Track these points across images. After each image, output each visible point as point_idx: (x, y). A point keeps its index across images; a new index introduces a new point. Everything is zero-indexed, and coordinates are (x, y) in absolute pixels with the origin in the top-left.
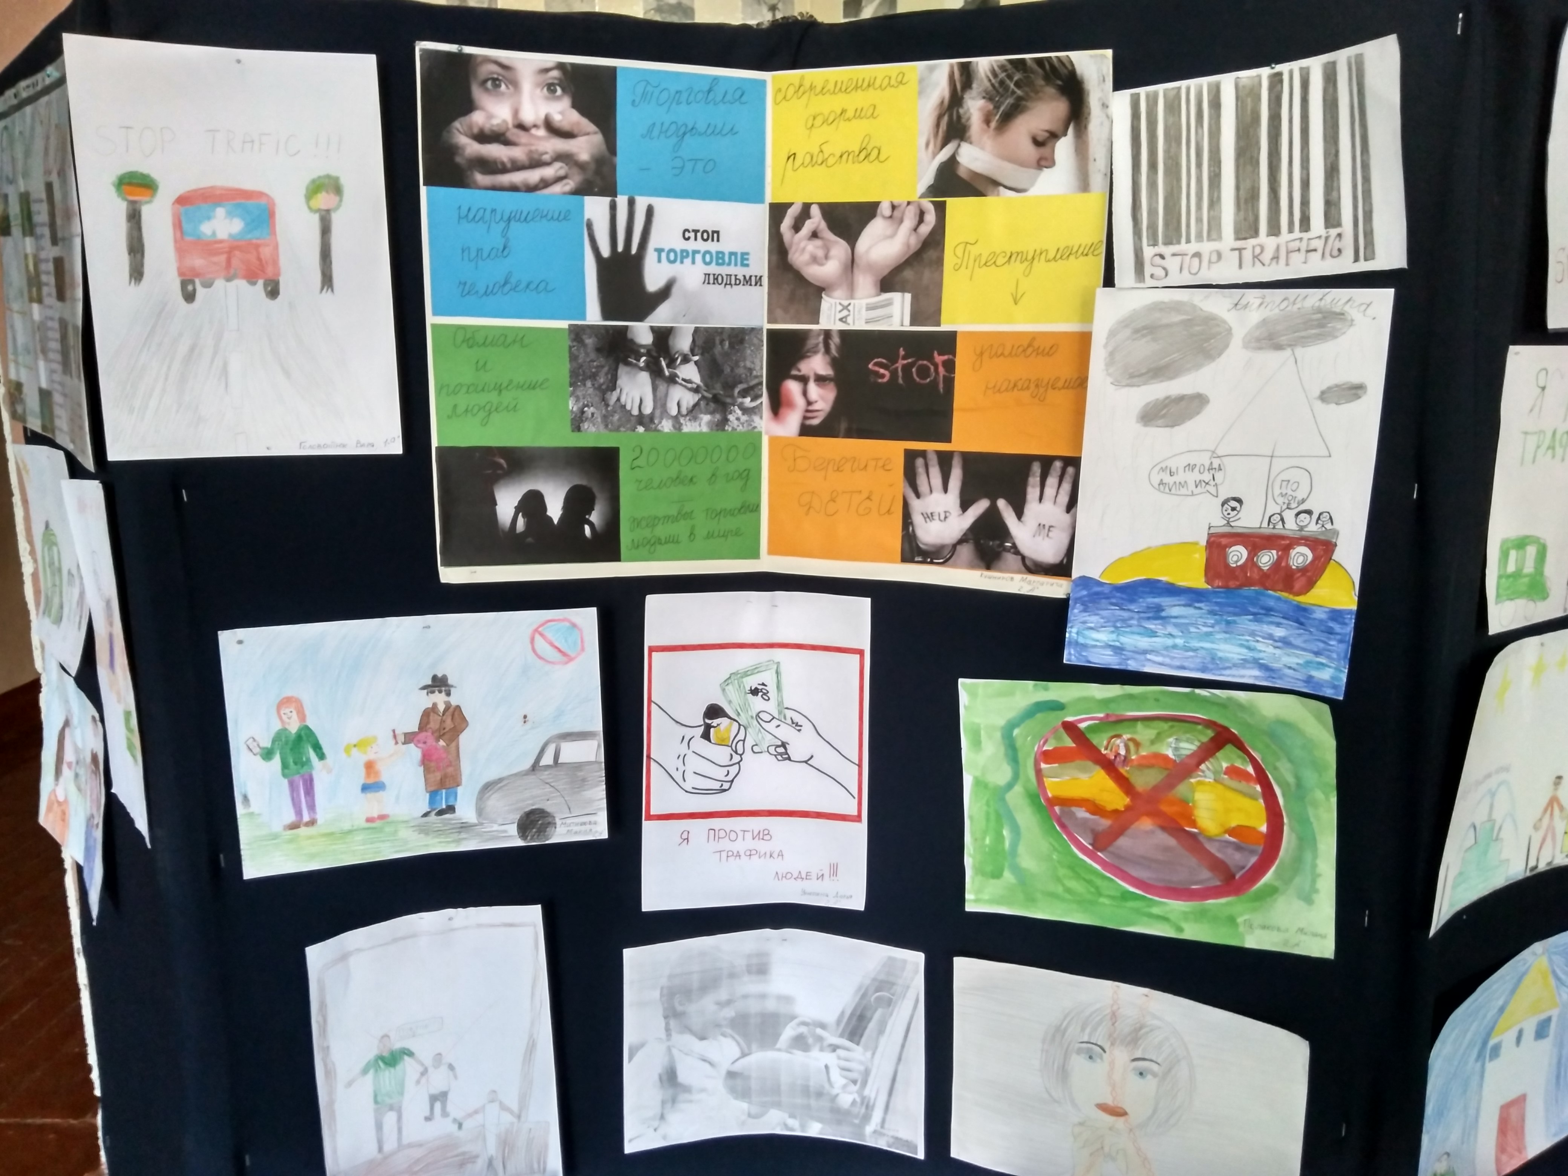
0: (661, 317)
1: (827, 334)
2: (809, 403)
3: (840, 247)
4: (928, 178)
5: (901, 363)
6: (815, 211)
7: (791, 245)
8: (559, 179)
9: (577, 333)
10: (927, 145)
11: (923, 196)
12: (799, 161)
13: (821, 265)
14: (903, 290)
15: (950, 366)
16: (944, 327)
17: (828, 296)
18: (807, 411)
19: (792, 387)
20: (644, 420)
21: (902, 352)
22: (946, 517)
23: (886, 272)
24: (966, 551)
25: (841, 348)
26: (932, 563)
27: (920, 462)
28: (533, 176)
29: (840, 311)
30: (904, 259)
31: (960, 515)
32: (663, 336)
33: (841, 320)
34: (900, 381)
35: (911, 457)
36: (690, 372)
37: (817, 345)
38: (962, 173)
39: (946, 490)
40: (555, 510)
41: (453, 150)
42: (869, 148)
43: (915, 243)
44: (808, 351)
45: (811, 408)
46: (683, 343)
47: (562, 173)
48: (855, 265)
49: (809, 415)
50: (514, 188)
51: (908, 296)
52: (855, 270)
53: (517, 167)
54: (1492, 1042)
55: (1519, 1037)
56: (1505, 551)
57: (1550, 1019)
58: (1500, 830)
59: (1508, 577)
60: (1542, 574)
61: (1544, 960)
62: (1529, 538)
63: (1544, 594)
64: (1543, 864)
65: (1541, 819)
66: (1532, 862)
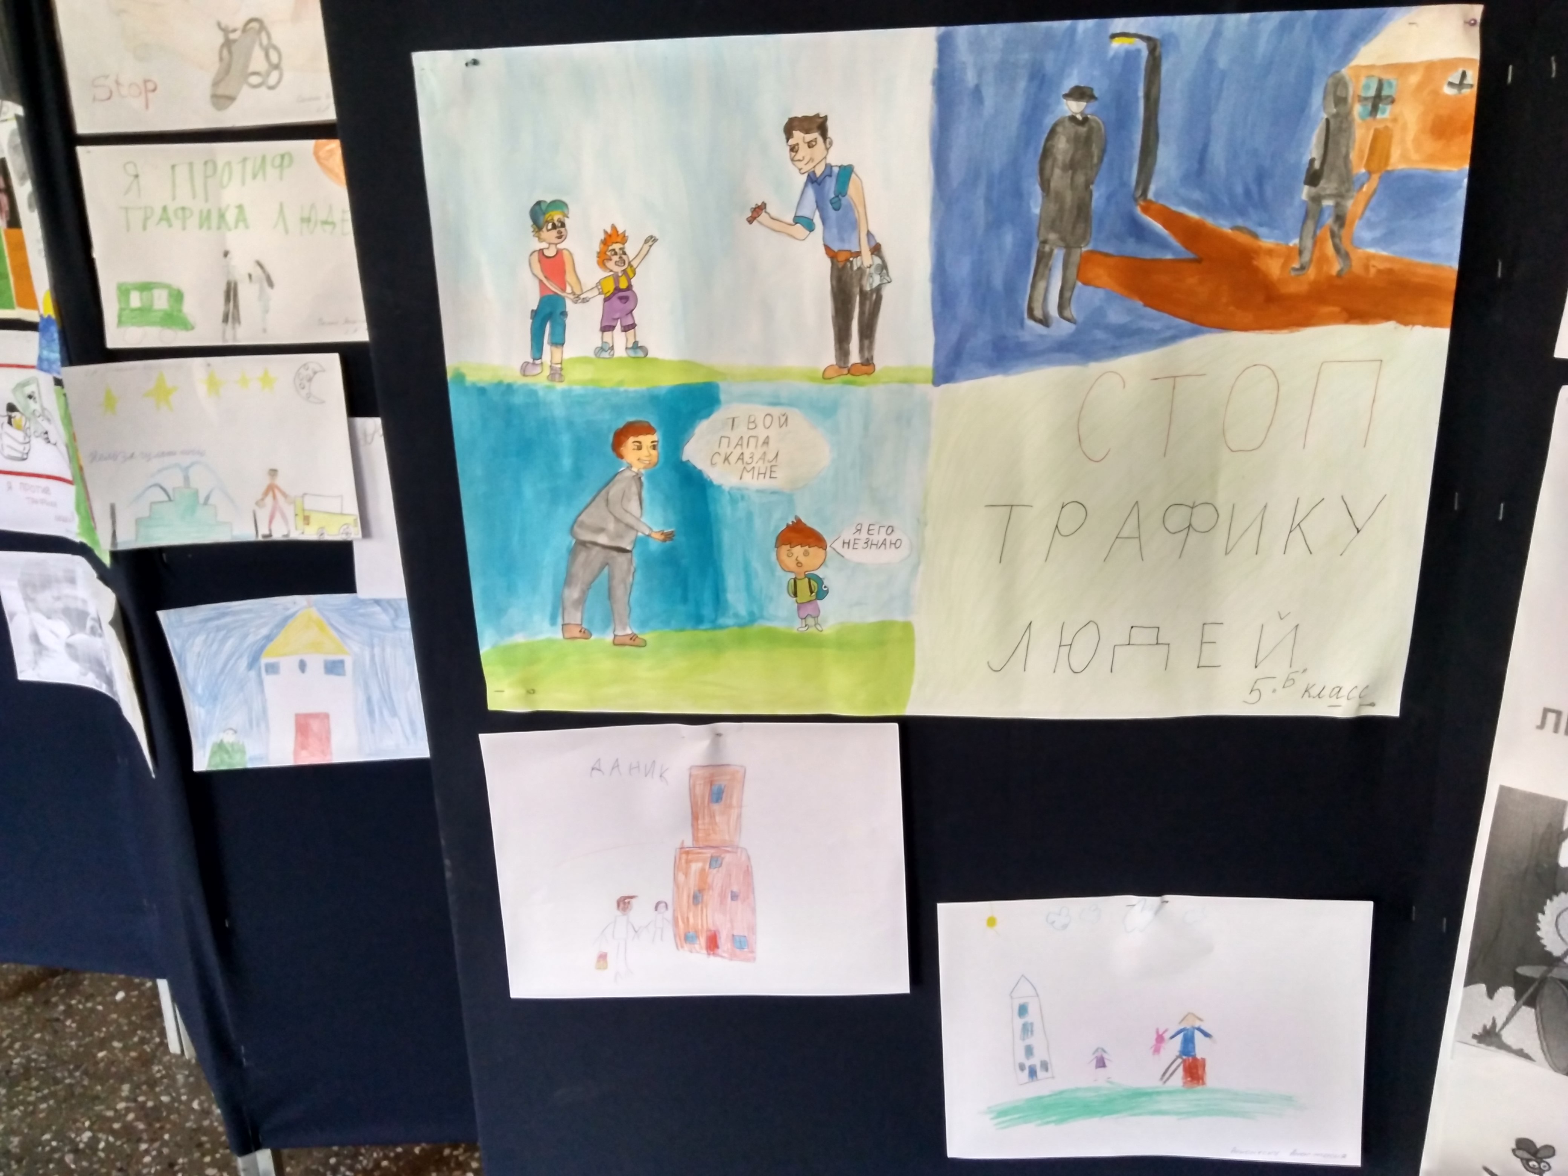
54: (264, 660)
55: (302, 666)
56: (124, 291)
57: (342, 662)
58: (207, 498)
59: (133, 310)
60: (180, 311)
61: (314, 613)
62: (155, 283)
63: (186, 326)
64: (278, 535)
65: (263, 499)
66: (263, 530)
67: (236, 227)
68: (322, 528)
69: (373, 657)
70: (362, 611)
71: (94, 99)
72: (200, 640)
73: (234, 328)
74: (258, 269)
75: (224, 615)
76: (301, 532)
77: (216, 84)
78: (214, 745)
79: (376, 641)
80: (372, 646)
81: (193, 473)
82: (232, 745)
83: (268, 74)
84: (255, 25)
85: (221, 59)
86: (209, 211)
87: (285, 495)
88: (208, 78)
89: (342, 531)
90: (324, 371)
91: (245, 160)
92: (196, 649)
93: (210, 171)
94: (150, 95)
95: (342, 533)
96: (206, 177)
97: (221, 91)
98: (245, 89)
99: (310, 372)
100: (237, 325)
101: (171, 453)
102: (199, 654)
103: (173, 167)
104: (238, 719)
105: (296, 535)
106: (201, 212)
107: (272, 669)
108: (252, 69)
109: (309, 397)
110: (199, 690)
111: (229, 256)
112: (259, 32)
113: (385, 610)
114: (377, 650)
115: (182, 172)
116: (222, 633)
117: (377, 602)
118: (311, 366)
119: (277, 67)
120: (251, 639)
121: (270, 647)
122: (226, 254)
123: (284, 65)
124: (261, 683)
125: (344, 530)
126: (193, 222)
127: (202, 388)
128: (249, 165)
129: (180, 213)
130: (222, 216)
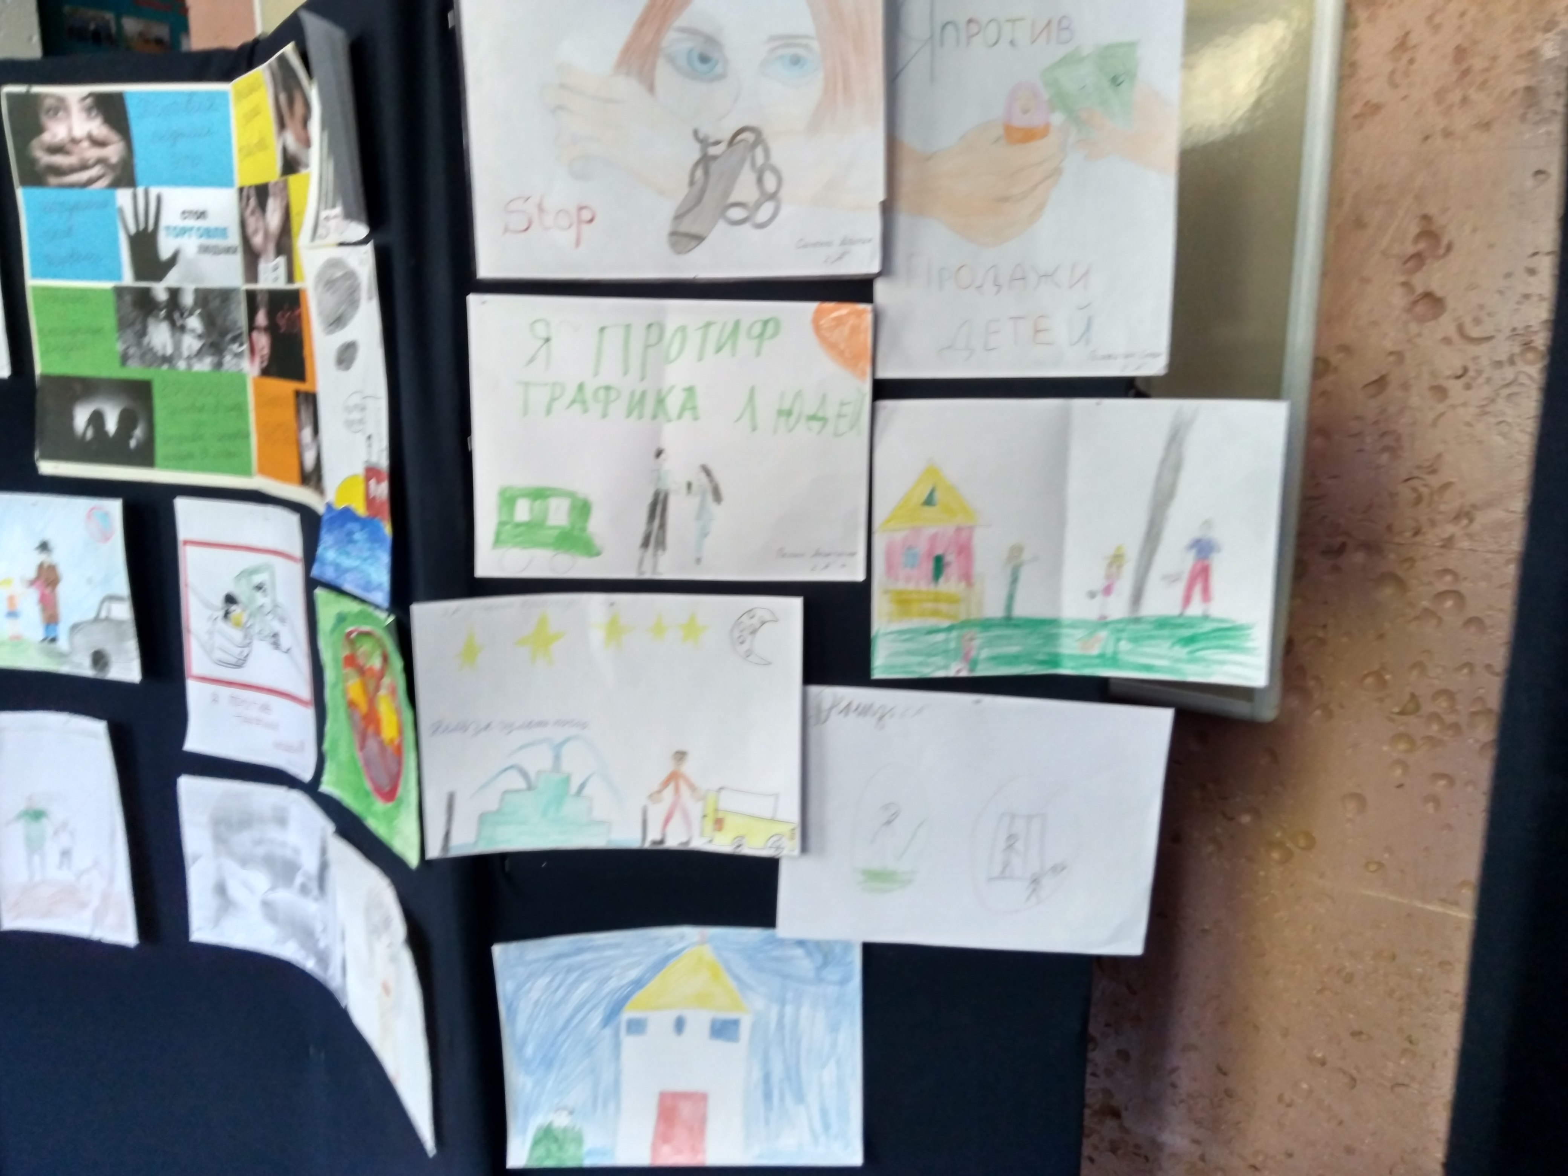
0: (172, 279)
2: (261, 349)
3: (262, 221)
4: (280, 160)
5: (286, 315)
6: (253, 192)
7: (246, 220)
8: (99, 178)
9: (120, 292)
10: (276, 133)
11: (280, 176)
13: (256, 236)
17: (261, 260)
19: (255, 335)
20: (168, 360)
27: (300, 400)
28: (84, 176)
30: (281, 229)
32: (174, 293)
33: (271, 281)
36: (194, 323)
37: (260, 301)
40: (111, 425)
41: (33, 162)
43: (282, 215)
44: (258, 306)
45: (262, 354)
46: (188, 299)
47: (101, 172)
48: (267, 235)
49: (262, 359)
50: (72, 186)
51: (285, 259)
52: (268, 239)
53: (73, 170)
54: (627, 1014)
55: (679, 1025)
56: (508, 499)
57: (736, 1023)
58: (582, 786)
59: (518, 525)
60: (583, 529)
61: (707, 952)
62: (554, 489)
63: (590, 549)
64: (673, 842)
65: (659, 792)
66: (654, 835)
67: (680, 416)
68: (742, 837)
69: (781, 1017)
70: (776, 953)
71: (506, 230)
72: (543, 981)
73: (655, 555)
74: (703, 476)
75: (580, 951)
76: (708, 839)
77: (678, 217)
78: (539, 1129)
79: (790, 995)
80: (783, 1003)
81: (567, 751)
82: (565, 1130)
83: (758, 205)
84: (748, 136)
85: (692, 183)
86: (644, 394)
87: (693, 788)
88: (667, 209)
89: (770, 843)
90: (776, 621)
91: (708, 325)
92: (534, 995)
93: (653, 338)
94: (586, 228)
95: (771, 847)
96: (647, 347)
97: (686, 226)
98: (721, 225)
99: (755, 621)
100: (660, 552)
101: (542, 724)
102: (536, 1003)
103: (602, 329)
104: (578, 1095)
105: (699, 843)
106: (632, 394)
107: (637, 1027)
108: (734, 198)
109: (748, 656)
110: (529, 1050)
111: (663, 456)
112: (754, 146)
113: (809, 954)
114: (789, 1009)
115: (614, 336)
116: (574, 975)
117: (801, 943)
118: (759, 613)
119: (773, 197)
120: (612, 984)
121: (640, 996)
122: (659, 453)
123: (784, 193)
124: (617, 1046)
125: (774, 842)
126: (618, 408)
127: (597, 636)
128: (714, 332)
129: (602, 394)
130: (660, 401)
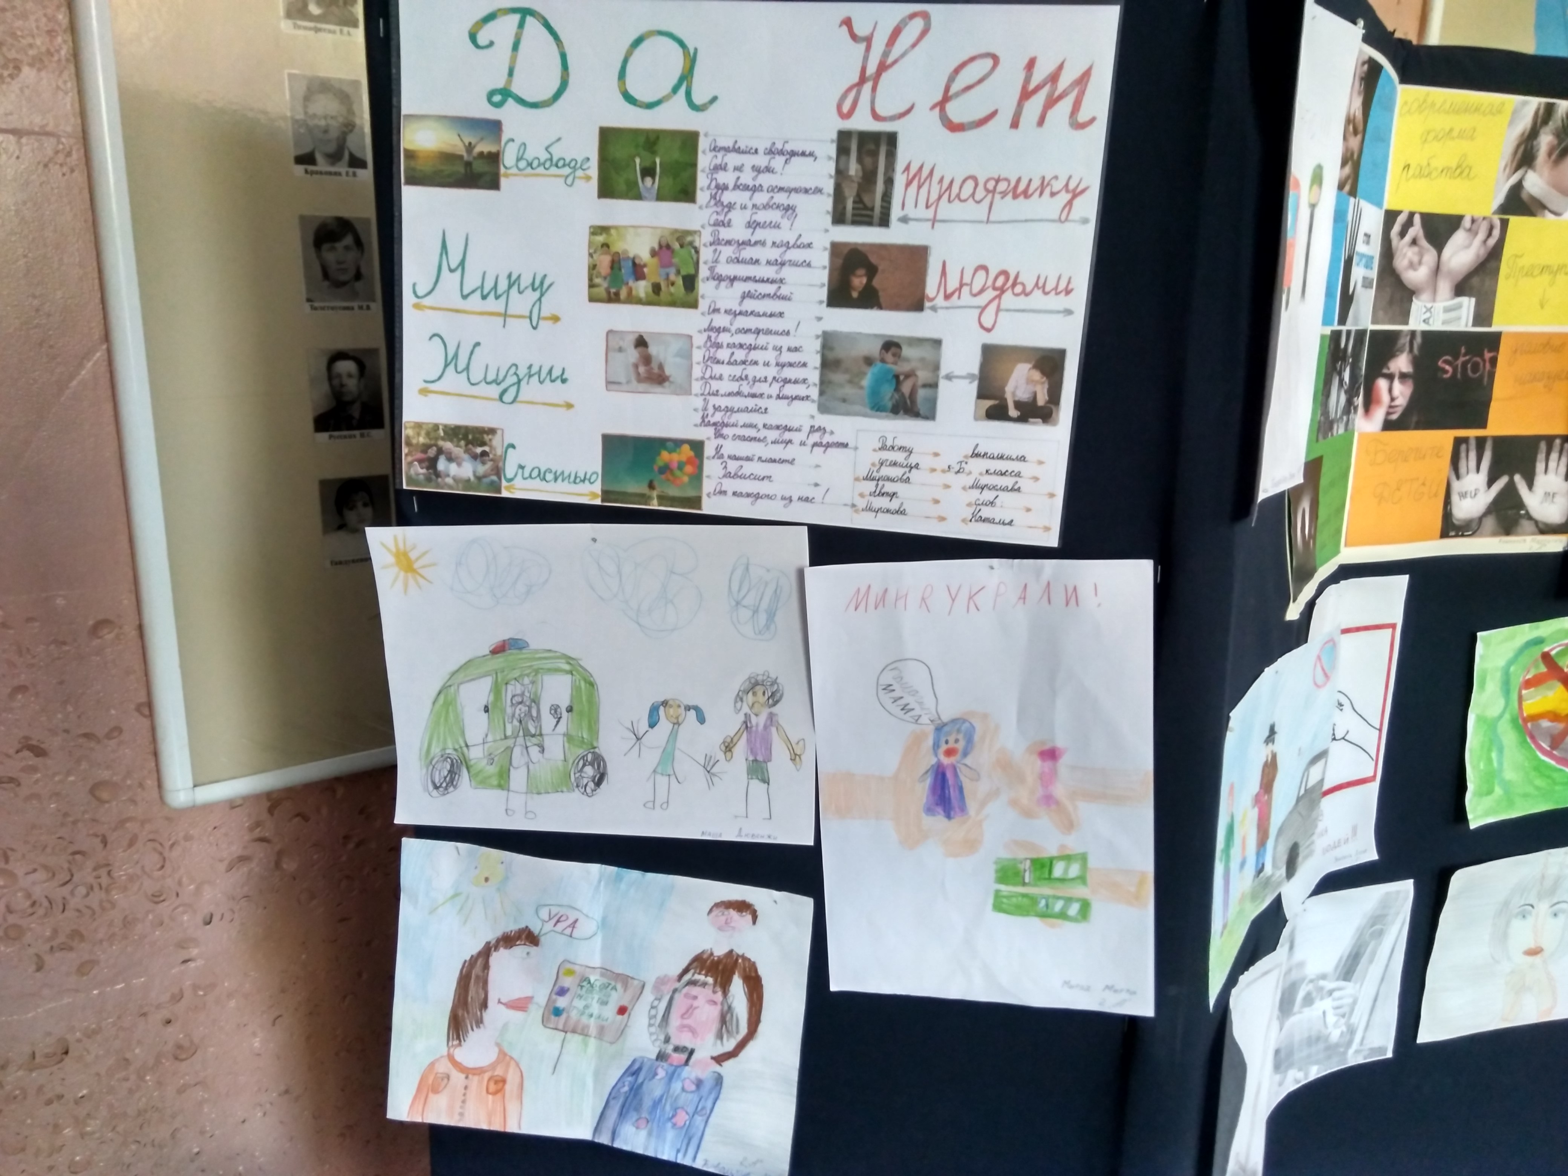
1: (1413, 333)
2: (1392, 399)
3: (1430, 255)
4: (1500, 198)
5: (1462, 359)
6: (1417, 219)
7: (1397, 248)
10: (1505, 169)
11: (1495, 213)
12: (1411, 172)
13: (1415, 270)
14: (1470, 295)
15: (1494, 361)
16: (1494, 328)
17: (1417, 298)
18: (1391, 407)
19: (1382, 384)
21: (1463, 350)
22: (1475, 494)
23: (1460, 277)
24: (1490, 523)
25: (1422, 347)
26: (1463, 536)
27: (1463, 447)
29: (1425, 313)
30: (1473, 268)
31: (1486, 491)
33: (1424, 321)
34: (1459, 376)
35: (1459, 442)
37: (1404, 345)
38: (1524, 196)
39: (1478, 469)
42: (1464, 165)
43: (1483, 253)
44: (1398, 351)
45: (1393, 404)
46: (1350, 346)
48: (1439, 274)
49: (1391, 410)
51: (1473, 300)
52: (1439, 277)
